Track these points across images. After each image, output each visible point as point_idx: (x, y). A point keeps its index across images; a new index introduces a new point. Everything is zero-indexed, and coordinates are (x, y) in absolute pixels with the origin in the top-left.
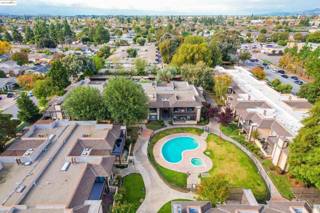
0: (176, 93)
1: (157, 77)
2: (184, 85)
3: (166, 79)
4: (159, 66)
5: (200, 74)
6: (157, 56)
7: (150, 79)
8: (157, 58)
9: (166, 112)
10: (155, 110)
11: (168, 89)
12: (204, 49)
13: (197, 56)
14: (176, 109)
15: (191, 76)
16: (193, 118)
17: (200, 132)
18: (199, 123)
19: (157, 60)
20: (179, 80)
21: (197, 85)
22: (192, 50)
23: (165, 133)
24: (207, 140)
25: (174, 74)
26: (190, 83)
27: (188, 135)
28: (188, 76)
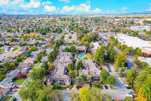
0: (81, 48)
1: (78, 44)
2: (83, 46)
3: (80, 45)
4: (78, 41)
5: (86, 44)
6: (77, 38)
7: (76, 45)
8: (77, 39)
9: (80, 51)
10: (78, 51)
11: (80, 47)
12: (88, 38)
13: (87, 40)
14: (81, 51)
15: (85, 44)
16: (84, 52)
17: (85, 55)
18: (85, 53)
19: (77, 40)
20: (82, 45)
21: (86, 46)
22: (86, 38)
23: (79, 55)
24: (86, 56)
25: (81, 44)
26: (85, 46)
27: (83, 55)
28: (84, 44)
